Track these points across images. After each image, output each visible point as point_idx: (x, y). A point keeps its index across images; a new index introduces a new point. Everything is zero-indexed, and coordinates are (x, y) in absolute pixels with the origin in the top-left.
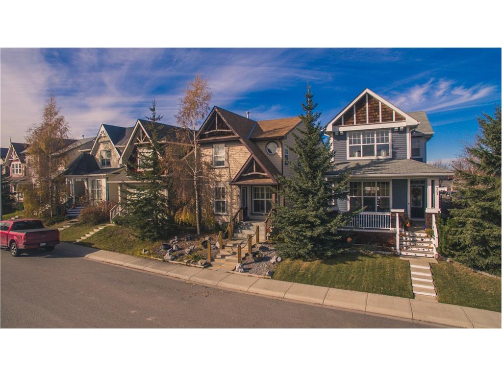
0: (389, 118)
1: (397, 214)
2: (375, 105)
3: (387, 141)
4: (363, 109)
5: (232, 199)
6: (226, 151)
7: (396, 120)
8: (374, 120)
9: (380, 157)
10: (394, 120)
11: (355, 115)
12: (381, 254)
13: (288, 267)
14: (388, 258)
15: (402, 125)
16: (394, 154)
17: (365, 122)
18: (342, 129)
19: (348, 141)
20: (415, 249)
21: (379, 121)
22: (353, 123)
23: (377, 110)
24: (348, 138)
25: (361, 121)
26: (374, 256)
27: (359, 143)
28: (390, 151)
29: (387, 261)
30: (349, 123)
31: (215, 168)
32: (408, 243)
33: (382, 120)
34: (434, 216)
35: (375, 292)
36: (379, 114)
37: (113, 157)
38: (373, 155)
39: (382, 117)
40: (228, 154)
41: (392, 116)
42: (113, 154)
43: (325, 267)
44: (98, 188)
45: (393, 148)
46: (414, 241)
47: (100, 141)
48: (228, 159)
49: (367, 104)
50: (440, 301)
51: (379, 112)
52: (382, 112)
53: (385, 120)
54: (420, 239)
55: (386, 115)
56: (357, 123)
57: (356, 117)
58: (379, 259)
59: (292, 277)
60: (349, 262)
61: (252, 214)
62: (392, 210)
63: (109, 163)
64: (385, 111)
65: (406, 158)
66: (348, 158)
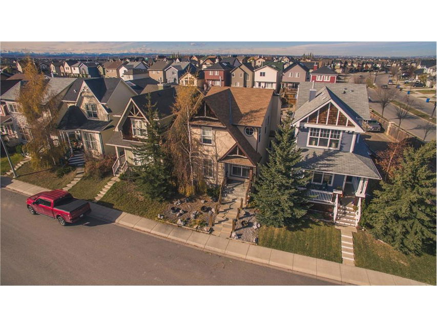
0: (344, 123)
1: (337, 196)
2: (335, 112)
3: (338, 137)
4: (325, 113)
5: (217, 169)
6: (213, 134)
7: (348, 125)
8: (332, 122)
9: (331, 148)
10: (347, 125)
11: (318, 116)
12: (324, 222)
13: (266, 233)
14: (328, 226)
15: (351, 129)
16: (341, 147)
17: (325, 123)
18: (306, 125)
19: (309, 133)
20: (345, 219)
21: (335, 124)
22: (316, 122)
23: (336, 116)
24: (310, 131)
25: (322, 122)
26: (319, 224)
27: (318, 136)
28: (339, 145)
29: (328, 229)
30: (312, 122)
31: (203, 145)
32: (341, 215)
33: (338, 124)
34: (360, 199)
35: (321, 258)
36: (336, 119)
37: (99, 111)
38: (326, 146)
39: (338, 122)
40: (215, 135)
41: (346, 122)
42: (98, 108)
43: (289, 233)
44: (92, 140)
45: (341, 143)
46: (345, 213)
47: (83, 95)
48: (215, 140)
49: (329, 109)
50: (356, 266)
51: (337, 117)
52: (339, 117)
53: (340, 124)
54: (348, 212)
55: (342, 121)
56: (318, 122)
57: (319, 118)
58: (323, 227)
59: (270, 243)
60: (304, 229)
61: (231, 175)
62: (334, 192)
63: (96, 116)
64: (342, 118)
65: (349, 152)
66: (308, 145)
